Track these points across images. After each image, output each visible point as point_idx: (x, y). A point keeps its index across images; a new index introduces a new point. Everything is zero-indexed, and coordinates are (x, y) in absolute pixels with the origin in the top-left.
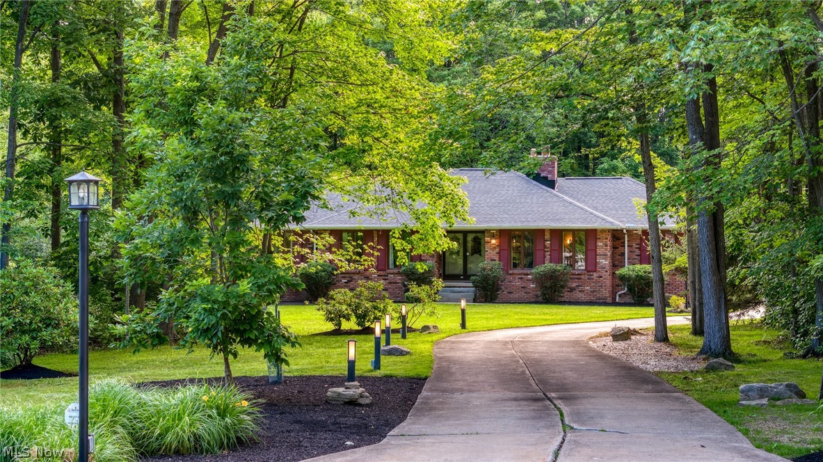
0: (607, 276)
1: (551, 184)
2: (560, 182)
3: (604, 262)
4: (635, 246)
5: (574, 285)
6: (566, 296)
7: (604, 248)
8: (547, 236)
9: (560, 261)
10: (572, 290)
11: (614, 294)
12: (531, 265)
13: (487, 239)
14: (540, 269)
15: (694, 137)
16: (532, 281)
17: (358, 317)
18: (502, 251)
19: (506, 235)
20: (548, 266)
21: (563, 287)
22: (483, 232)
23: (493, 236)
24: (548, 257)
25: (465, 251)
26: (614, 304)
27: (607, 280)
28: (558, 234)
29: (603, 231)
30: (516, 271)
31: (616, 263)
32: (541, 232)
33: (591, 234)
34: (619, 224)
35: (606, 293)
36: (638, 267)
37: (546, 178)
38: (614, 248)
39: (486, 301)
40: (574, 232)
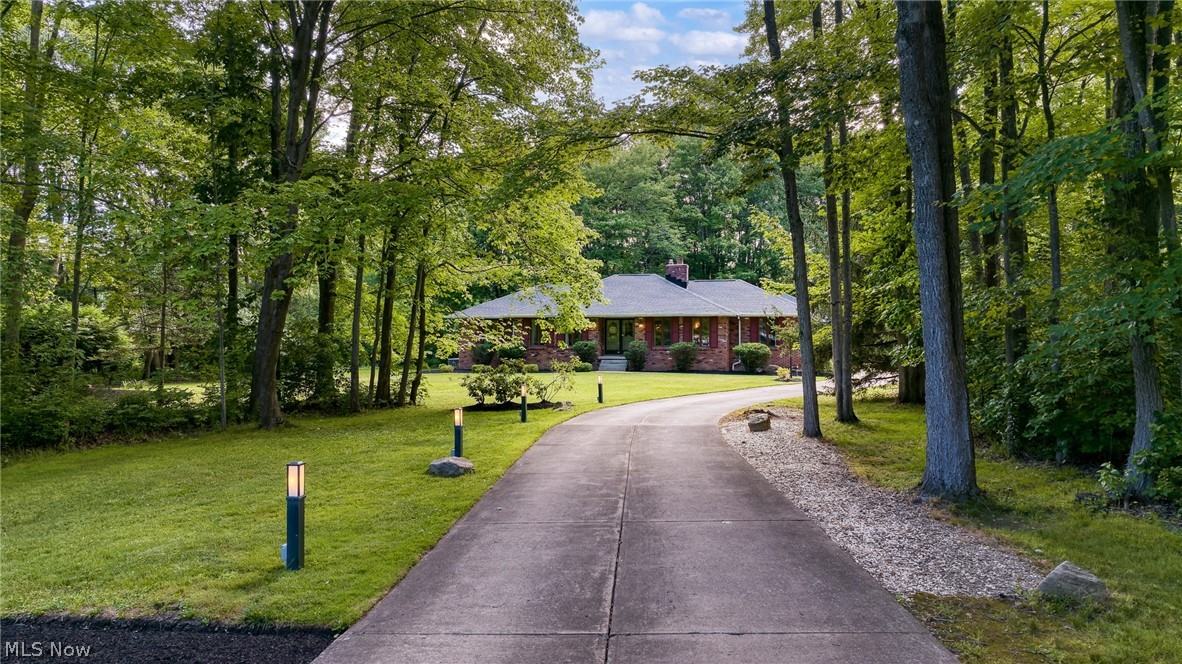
0: (725, 350)
1: (684, 285)
2: (691, 284)
3: (724, 341)
4: (746, 328)
5: (701, 358)
6: (695, 366)
7: (723, 330)
8: (681, 322)
9: (690, 340)
10: (700, 362)
11: (731, 365)
12: (669, 344)
13: (637, 324)
14: (676, 346)
15: (916, 123)
16: (670, 355)
17: (498, 392)
18: (649, 332)
19: (650, 321)
20: (681, 344)
21: (692, 359)
22: (633, 319)
23: (641, 322)
24: (681, 337)
25: (621, 333)
26: (731, 372)
27: (726, 355)
28: (689, 320)
29: (723, 317)
30: (658, 348)
31: (733, 342)
32: (675, 319)
33: (714, 320)
34: (733, 313)
35: (724, 364)
36: (750, 344)
37: (680, 280)
38: (731, 330)
39: (635, 370)
40: (700, 319)
